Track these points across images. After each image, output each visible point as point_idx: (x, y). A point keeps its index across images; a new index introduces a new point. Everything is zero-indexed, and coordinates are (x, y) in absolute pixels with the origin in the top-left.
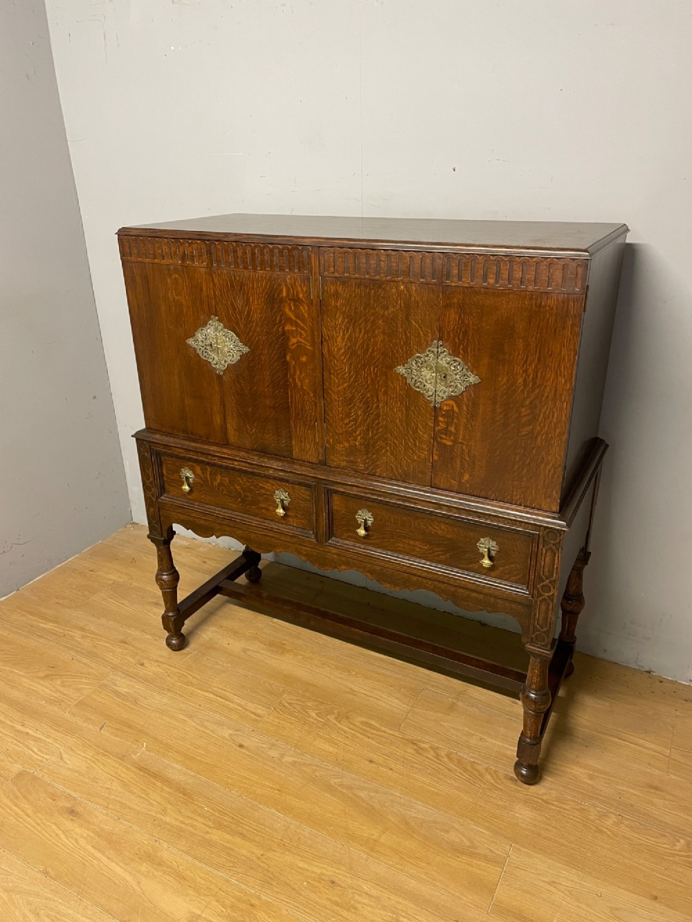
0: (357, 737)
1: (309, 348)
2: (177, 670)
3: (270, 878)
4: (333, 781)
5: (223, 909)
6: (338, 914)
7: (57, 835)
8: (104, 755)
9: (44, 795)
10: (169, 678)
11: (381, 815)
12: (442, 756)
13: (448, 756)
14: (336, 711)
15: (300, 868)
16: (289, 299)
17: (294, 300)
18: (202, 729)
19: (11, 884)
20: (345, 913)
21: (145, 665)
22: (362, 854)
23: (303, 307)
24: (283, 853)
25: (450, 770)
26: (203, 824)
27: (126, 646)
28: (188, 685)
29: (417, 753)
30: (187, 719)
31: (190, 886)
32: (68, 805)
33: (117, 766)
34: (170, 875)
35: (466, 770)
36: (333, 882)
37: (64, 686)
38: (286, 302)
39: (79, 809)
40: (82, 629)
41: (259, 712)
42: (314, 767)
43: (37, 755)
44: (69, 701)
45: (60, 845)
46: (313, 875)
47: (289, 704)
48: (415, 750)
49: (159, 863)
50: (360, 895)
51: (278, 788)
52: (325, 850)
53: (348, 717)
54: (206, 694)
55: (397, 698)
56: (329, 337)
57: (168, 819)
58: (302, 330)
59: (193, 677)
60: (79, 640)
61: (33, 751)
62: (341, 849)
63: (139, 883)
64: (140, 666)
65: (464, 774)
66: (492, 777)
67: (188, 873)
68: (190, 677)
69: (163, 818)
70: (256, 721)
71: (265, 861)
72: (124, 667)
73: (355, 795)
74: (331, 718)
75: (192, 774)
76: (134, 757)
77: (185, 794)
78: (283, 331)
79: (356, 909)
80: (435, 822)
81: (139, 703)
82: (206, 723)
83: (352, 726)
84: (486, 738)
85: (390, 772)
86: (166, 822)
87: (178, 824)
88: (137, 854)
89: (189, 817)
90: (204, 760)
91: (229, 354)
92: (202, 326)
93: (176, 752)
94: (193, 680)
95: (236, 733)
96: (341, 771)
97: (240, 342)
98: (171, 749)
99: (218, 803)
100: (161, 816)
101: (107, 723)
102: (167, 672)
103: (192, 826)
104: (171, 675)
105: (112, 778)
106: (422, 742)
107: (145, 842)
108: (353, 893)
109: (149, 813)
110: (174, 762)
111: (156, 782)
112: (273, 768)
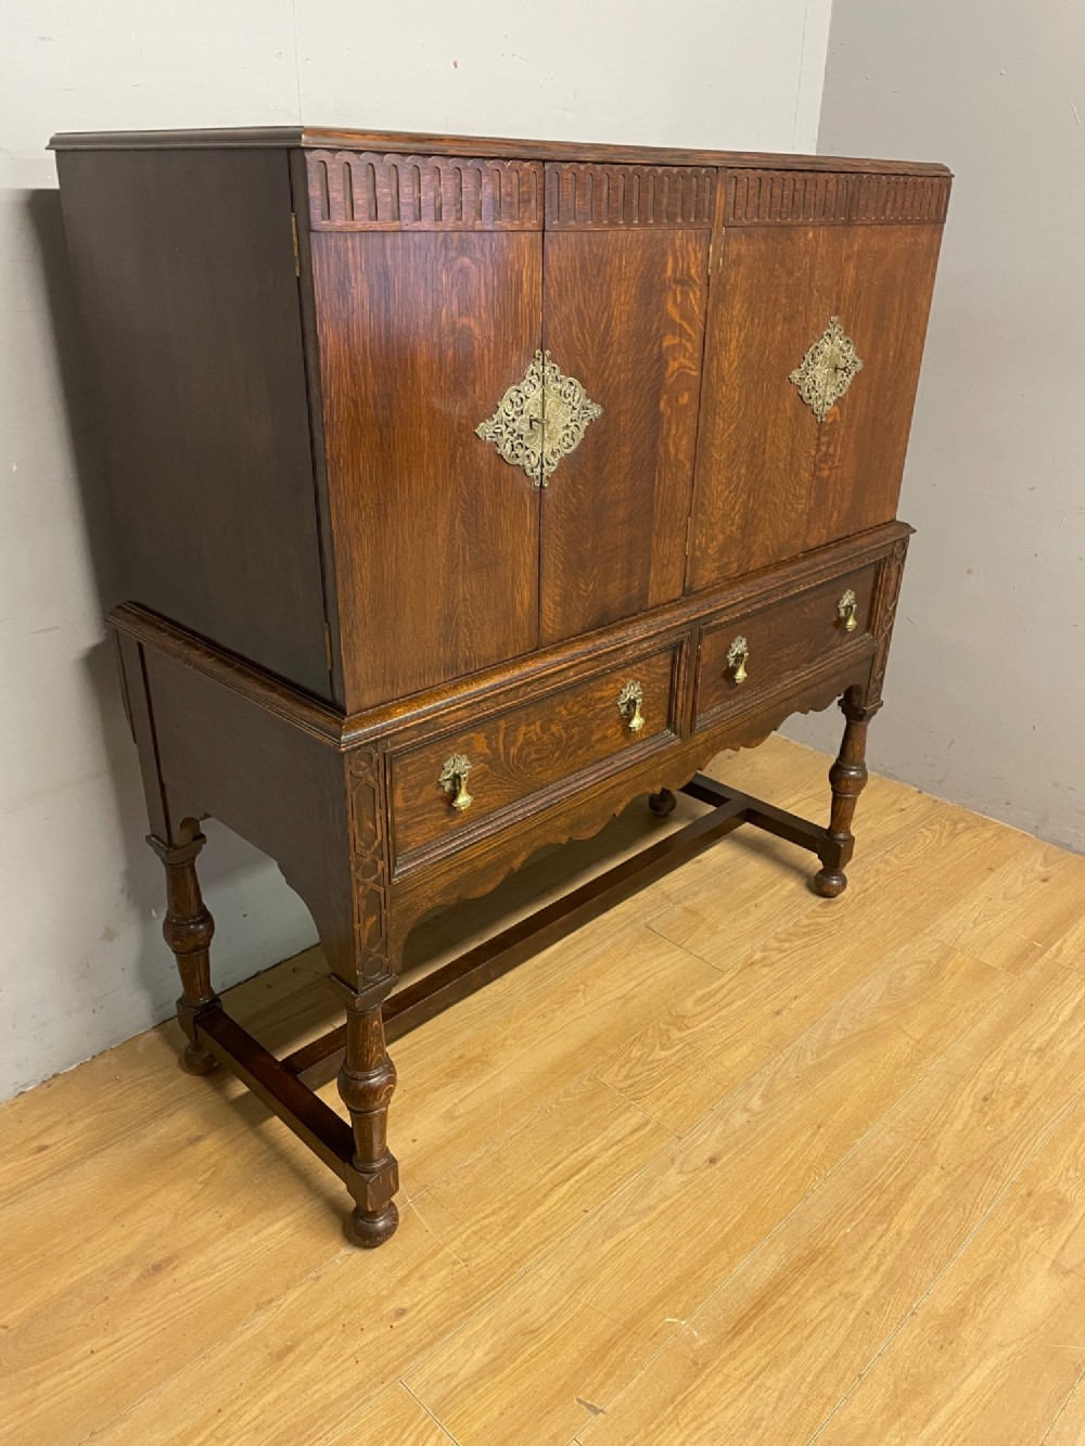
0: (726, 1015)
1: (693, 373)
2: (458, 1243)
3: (983, 1165)
4: (809, 1061)
5: (1041, 1229)
6: (1035, 1103)
8: (684, 1402)
11: (876, 1027)
12: (780, 946)
13: (780, 940)
14: (665, 1027)
15: (964, 1128)
16: (674, 283)
17: (682, 282)
18: (654, 1214)
20: (1032, 1098)
21: (404, 1306)
22: (940, 1060)
23: (694, 292)
24: (939, 1144)
25: (805, 947)
26: (880, 1238)
27: (303, 1348)
29: (770, 965)
30: (618, 1238)
31: (1003, 1270)
33: (721, 1377)
35: (808, 934)
36: (985, 1099)
38: (670, 287)
41: (634, 1121)
42: (779, 1076)
46: (975, 1117)
47: (626, 1078)
48: (763, 966)
50: (1003, 1077)
51: (816, 1126)
53: (684, 1017)
54: (555, 1197)
55: (658, 956)
56: (721, 343)
57: (867, 1293)
58: (689, 340)
59: (493, 1213)
62: (932, 1080)
64: (403, 1319)
65: (813, 937)
67: (978, 1271)
68: (492, 1219)
69: (862, 1299)
70: (654, 1131)
71: (952, 1167)
73: (837, 1045)
74: (675, 1034)
75: (765, 1242)
76: (703, 1341)
77: (810, 1260)
78: (660, 352)
79: (1024, 1085)
80: (889, 982)
81: (537, 1325)
82: (638, 1207)
83: (705, 1015)
85: (798, 1001)
86: (876, 1295)
87: (879, 1275)
88: (942, 1347)
89: (865, 1259)
90: (735, 1220)
91: (566, 431)
92: (514, 383)
93: (703, 1266)
94: (503, 1215)
95: (678, 1162)
96: (791, 1048)
97: (587, 397)
98: (694, 1273)
99: (837, 1212)
100: (859, 1302)
101: (580, 1397)
102: (455, 1263)
103: (884, 1254)
104: (466, 1255)
105: (753, 1387)
106: (749, 957)
107: (916, 1332)
108: (1000, 1083)
109: (850, 1321)
110: (730, 1271)
111: (777, 1305)
112: (770, 1126)
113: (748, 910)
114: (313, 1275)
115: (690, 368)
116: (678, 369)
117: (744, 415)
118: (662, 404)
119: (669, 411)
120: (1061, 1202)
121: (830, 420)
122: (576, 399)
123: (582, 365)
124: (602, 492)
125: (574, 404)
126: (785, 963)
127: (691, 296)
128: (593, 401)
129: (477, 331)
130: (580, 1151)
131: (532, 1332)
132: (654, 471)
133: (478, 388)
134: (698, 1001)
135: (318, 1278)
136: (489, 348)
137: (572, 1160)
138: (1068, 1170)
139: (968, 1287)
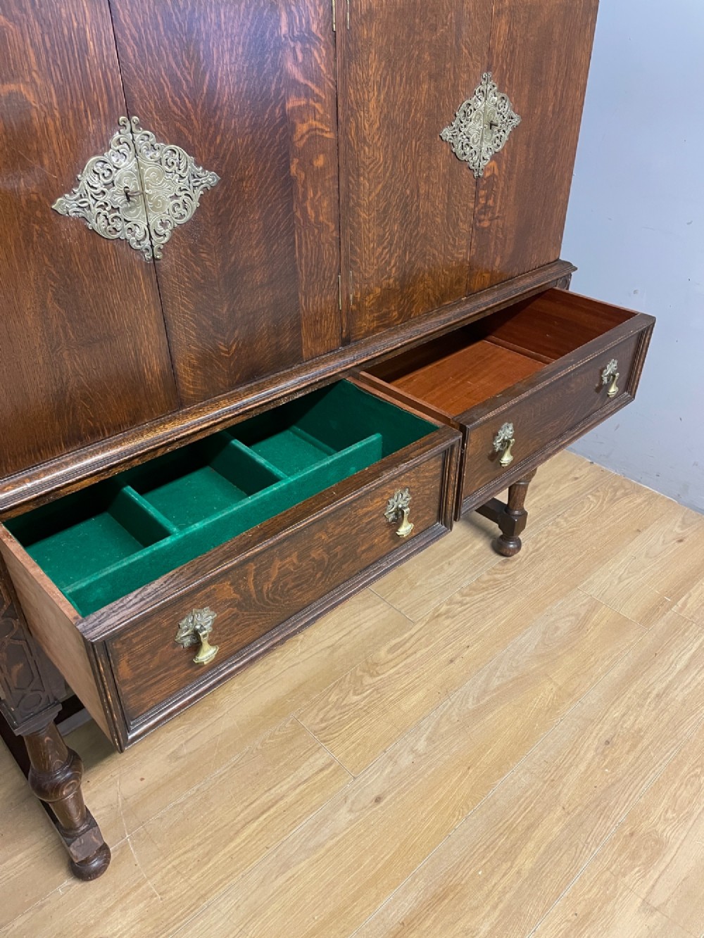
0: (410, 663)
1: (328, 135)
2: (158, 877)
3: (597, 806)
4: (471, 705)
5: (637, 869)
6: (647, 747)
10: (171, 893)
11: (528, 674)
12: (463, 600)
13: (463, 595)
14: (361, 673)
15: (586, 771)
16: (292, 40)
17: (302, 39)
18: (322, 851)
20: (645, 742)
22: (575, 705)
23: (319, 51)
24: (564, 785)
25: (483, 600)
26: (503, 876)
28: (206, 863)
29: (452, 617)
30: (289, 873)
31: (600, 909)
35: (486, 589)
36: (607, 742)
38: (287, 45)
41: (321, 763)
42: (443, 720)
46: (597, 760)
47: (322, 720)
48: (448, 617)
50: (624, 722)
51: (466, 768)
52: (565, 739)
53: (376, 664)
55: (365, 609)
56: (357, 103)
58: (317, 101)
59: (193, 848)
62: (566, 724)
65: (489, 591)
66: (499, 573)
67: (579, 909)
68: (190, 855)
70: (336, 771)
71: (572, 807)
73: (494, 691)
74: (368, 680)
75: (408, 879)
77: (442, 897)
78: (284, 114)
79: (640, 730)
80: (544, 633)
82: (312, 844)
83: (392, 664)
85: (470, 649)
87: (497, 913)
89: (488, 896)
90: (387, 857)
91: (175, 201)
92: (96, 154)
93: (353, 902)
94: (200, 851)
95: (349, 801)
96: (457, 694)
97: (197, 164)
98: (345, 908)
99: (471, 851)
102: (153, 896)
103: (504, 892)
104: (163, 888)
106: (437, 610)
108: (622, 727)
110: (375, 907)
112: (430, 767)
113: (442, 567)
114: (39, 903)
115: (323, 131)
116: (308, 132)
117: (392, 175)
118: (293, 169)
119: (303, 175)
120: (657, 842)
121: (488, 174)
122: (182, 166)
123: (186, 131)
124: (233, 258)
125: (180, 172)
126: (464, 615)
127: (316, 54)
128: (205, 169)
129: (31, 98)
130: (272, 791)
132: (293, 233)
133: (46, 162)
134: (391, 650)
135: (42, 906)
136: (53, 116)
137: (265, 798)
138: (667, 812)
139: (569, 924)
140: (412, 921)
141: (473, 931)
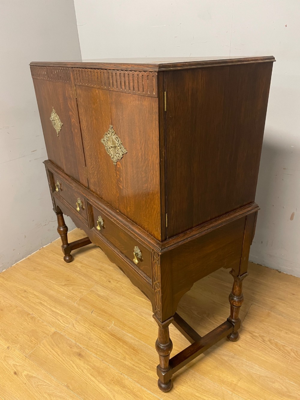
7: (73, 366)
8: (94, 326)
9: (66, 345)
10: (123, 290)
11: (237, 371)
12: (266, 341)
13: (270, 341)
15: (197, 396)
18: (140, 317)
19: (51, 392)
21: (111, 282)
22: (229, 392)
24: (187, 387)
25: (271, 349)
26: (145, 367)
27: (102, 272)
28: (132, 294)
29: (252, 338)
30: (133, 311)
32: (77, 351)
33: (100, 332)
34: (129, 394)
35: (280, 349)
37: (74, 290)
39: (83, 354)
40: (81, 263)
43: (63, 324)
44: (76, 297)
45: (74, 372)
48: (251, 336)
49: (124, 386)
52: (209, 387)
57: (127, 363)
60: (79, 268)
61: (60, 322)
62: (217, 388)
63: (114, 396)
64: (108, 282)
65: (280, 351)
66: (295, 354)
67: (139, 393)
69: (124, 362)
72: (102, 283)
75: (137, 339)
76: (108, 328)
81: (109, 301)
82: (142, 314)
84: (289, 333)
86: (126, 364)
87: (132, 366)
88: (112, 380)
89: (137, 363)
90: (143, 333)
93: (128, 327)
98: (126, 326)
99: (151, 356)
100: (123, 361)
101: (95, 310)
102: (121, 286)
103: (139, 368)
104: (124, 288)
105: (98, 338)
107: (116, 374)
109: (117, 358)
110: (128, 333)
111: (120, 342)
131: (108, 300)
140: (125, 343)
141: (125, 359)
